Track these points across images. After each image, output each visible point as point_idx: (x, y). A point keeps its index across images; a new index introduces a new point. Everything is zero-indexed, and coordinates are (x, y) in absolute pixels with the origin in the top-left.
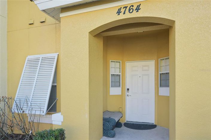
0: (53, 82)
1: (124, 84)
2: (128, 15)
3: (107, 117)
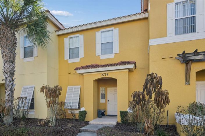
0: (80, 97)
1: (106, 98)
2: (105, 76)
3: (98, 110)
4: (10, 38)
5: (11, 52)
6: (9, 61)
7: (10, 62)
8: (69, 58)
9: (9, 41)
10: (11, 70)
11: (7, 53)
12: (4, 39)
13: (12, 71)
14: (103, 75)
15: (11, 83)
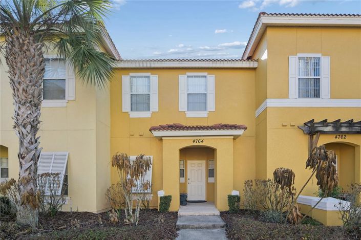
1: (186, 175)
2: (198, 144)
4: (35, 59)
5: (34, 85)
6: (30, 103)
7: (31, 105)
8: (131, 110)
9: (32, 64)
10: (33, 121)
11: (27, 87)
12: (23, 57)
13: (35, 124)
14: (196, 141)
15: (33, 147)
